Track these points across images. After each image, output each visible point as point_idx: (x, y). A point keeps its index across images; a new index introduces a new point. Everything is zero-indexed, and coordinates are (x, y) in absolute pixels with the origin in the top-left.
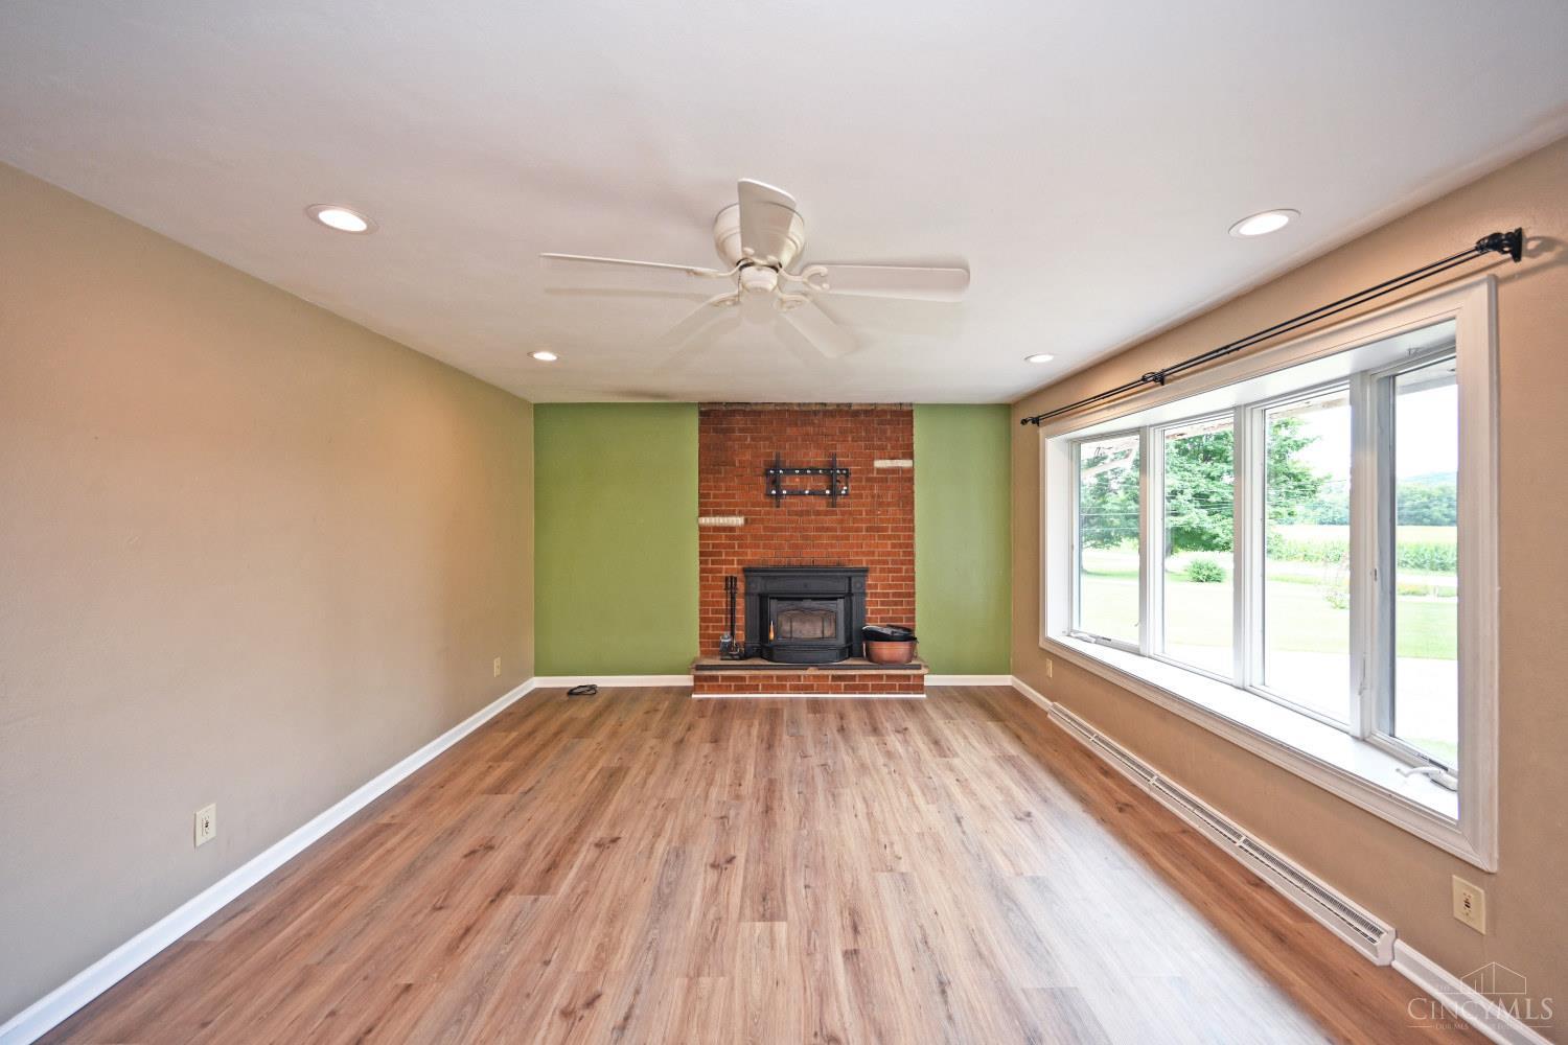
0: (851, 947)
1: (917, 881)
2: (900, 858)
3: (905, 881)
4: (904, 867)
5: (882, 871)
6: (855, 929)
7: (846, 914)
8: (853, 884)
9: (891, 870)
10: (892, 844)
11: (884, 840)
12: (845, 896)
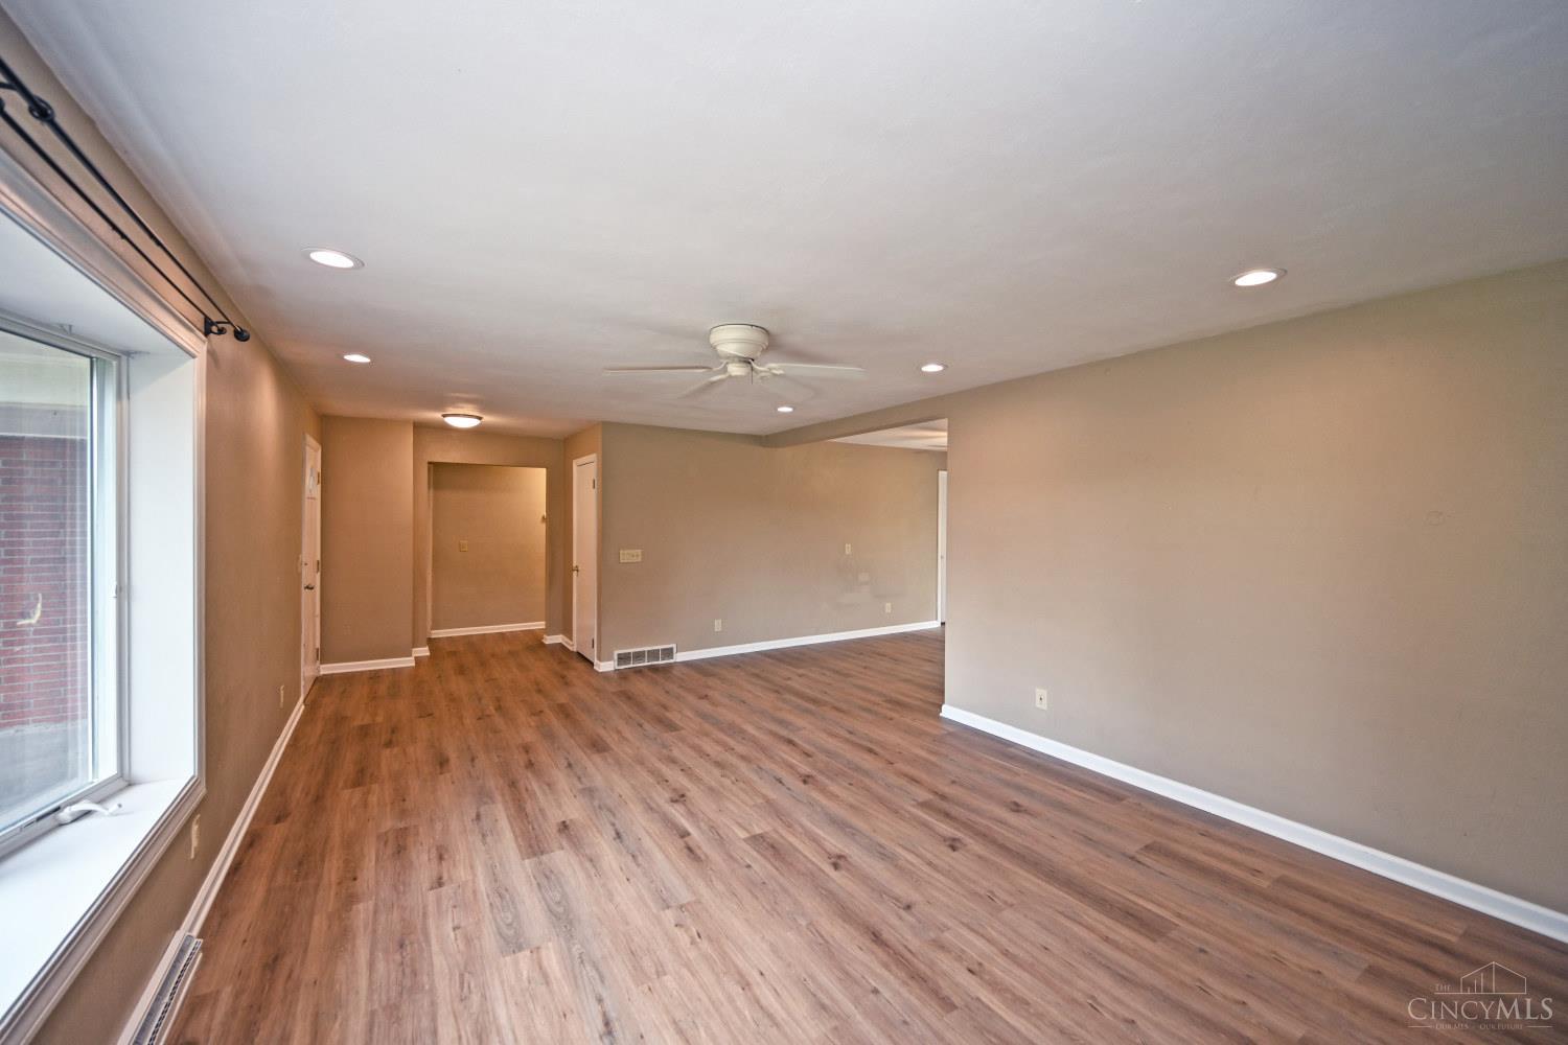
0: (686, 839)
1: (652, 905)
2: (676, 926)
3: (664, 900)
4: (669, 916)
5: (688, 903)
6: (689, 849)
7: (703, 857)
8: (711, 881)
9: (681, 907)
10: (693, 942)
11: (704, 945)
12: (711, 869)
